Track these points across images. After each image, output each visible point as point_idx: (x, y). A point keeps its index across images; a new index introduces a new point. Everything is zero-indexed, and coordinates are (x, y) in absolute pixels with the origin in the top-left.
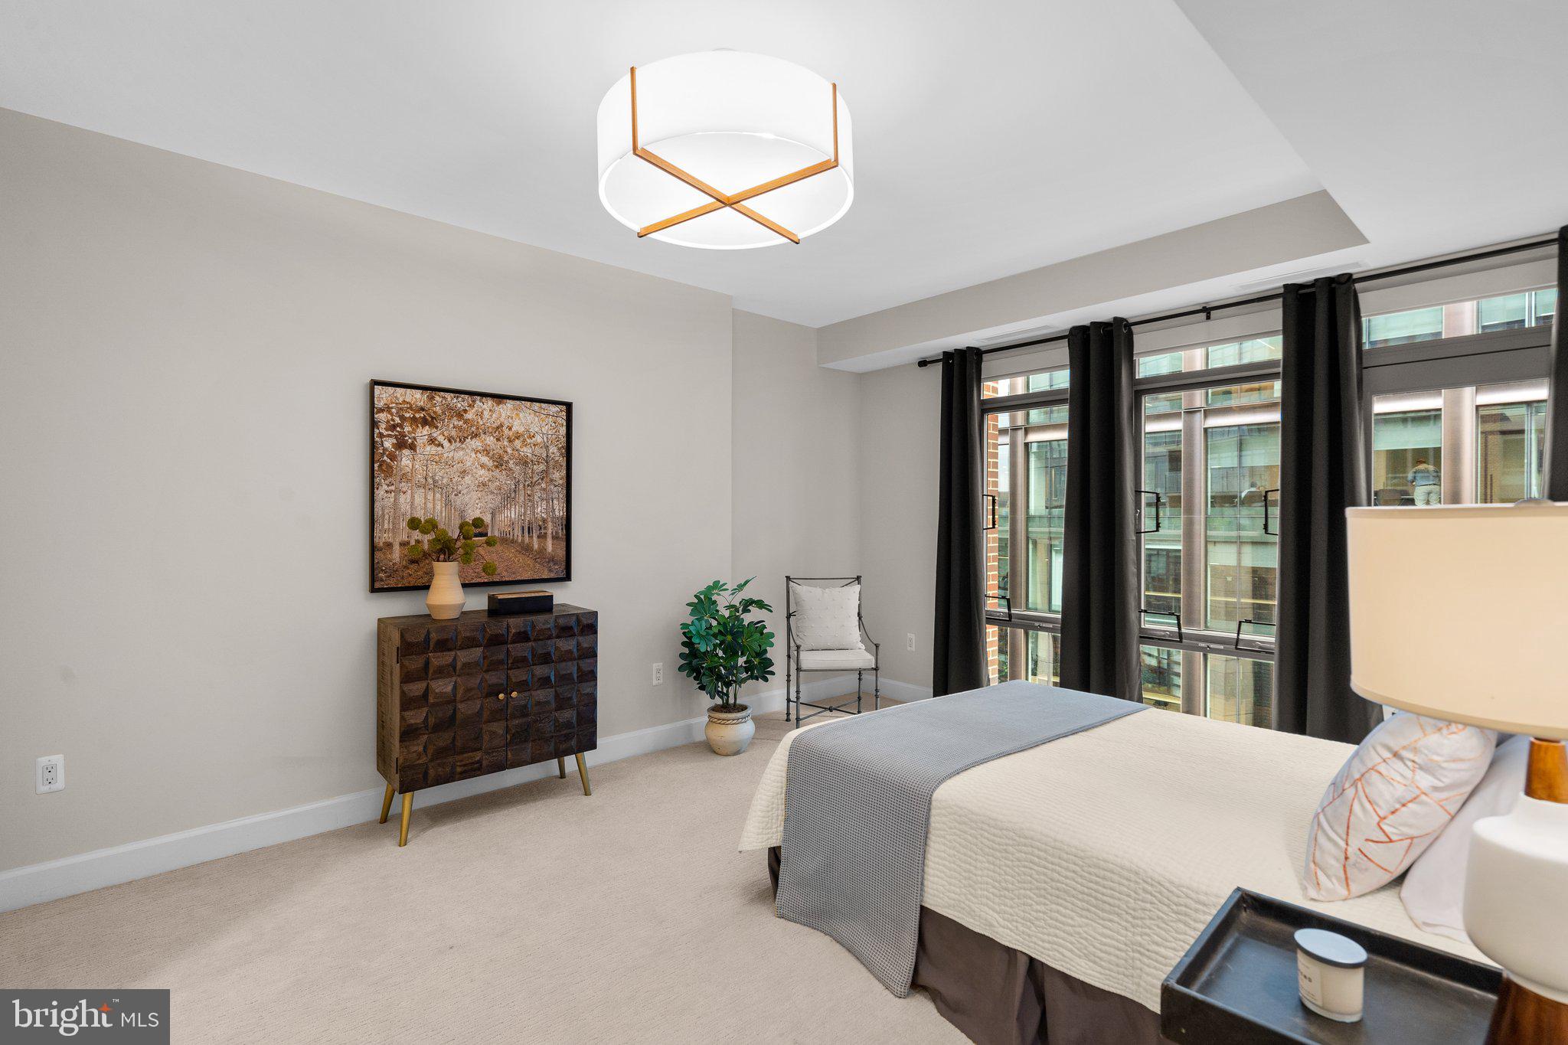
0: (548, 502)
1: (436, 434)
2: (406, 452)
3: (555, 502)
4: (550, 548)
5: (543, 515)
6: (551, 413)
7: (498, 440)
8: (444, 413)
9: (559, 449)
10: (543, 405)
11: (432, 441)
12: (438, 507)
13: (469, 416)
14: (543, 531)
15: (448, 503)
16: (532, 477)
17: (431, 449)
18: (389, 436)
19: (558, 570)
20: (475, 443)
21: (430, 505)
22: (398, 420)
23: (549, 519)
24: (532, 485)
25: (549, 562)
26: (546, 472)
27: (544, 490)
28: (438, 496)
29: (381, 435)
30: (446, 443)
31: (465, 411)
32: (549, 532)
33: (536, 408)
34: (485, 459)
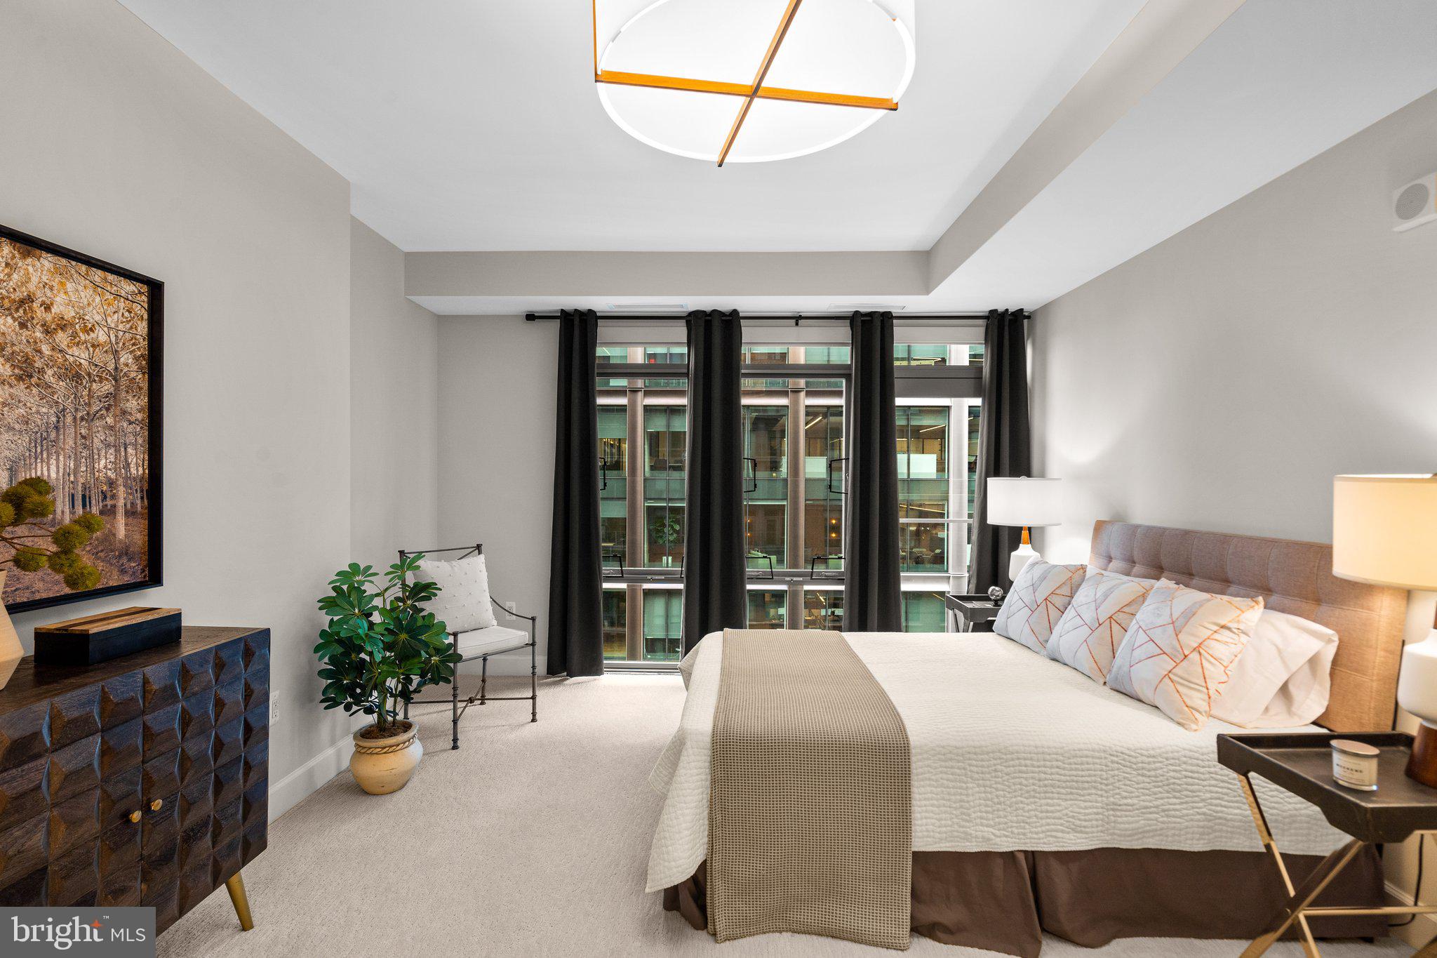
0: (117, 451)
3: (130, 450)
4: (121, 532)
5: (109, 473)
6: (123, 294)
9: (136, 359)
10: (110, 277)
14: (109, 502)
16: (89, 405)
19: (136, 569)
23: (120, 481)
24: (90, 418)
25: (120, 556)
26: (114, 396)
27: (111, 428)
32: (121, 503)
33: (97, 279)
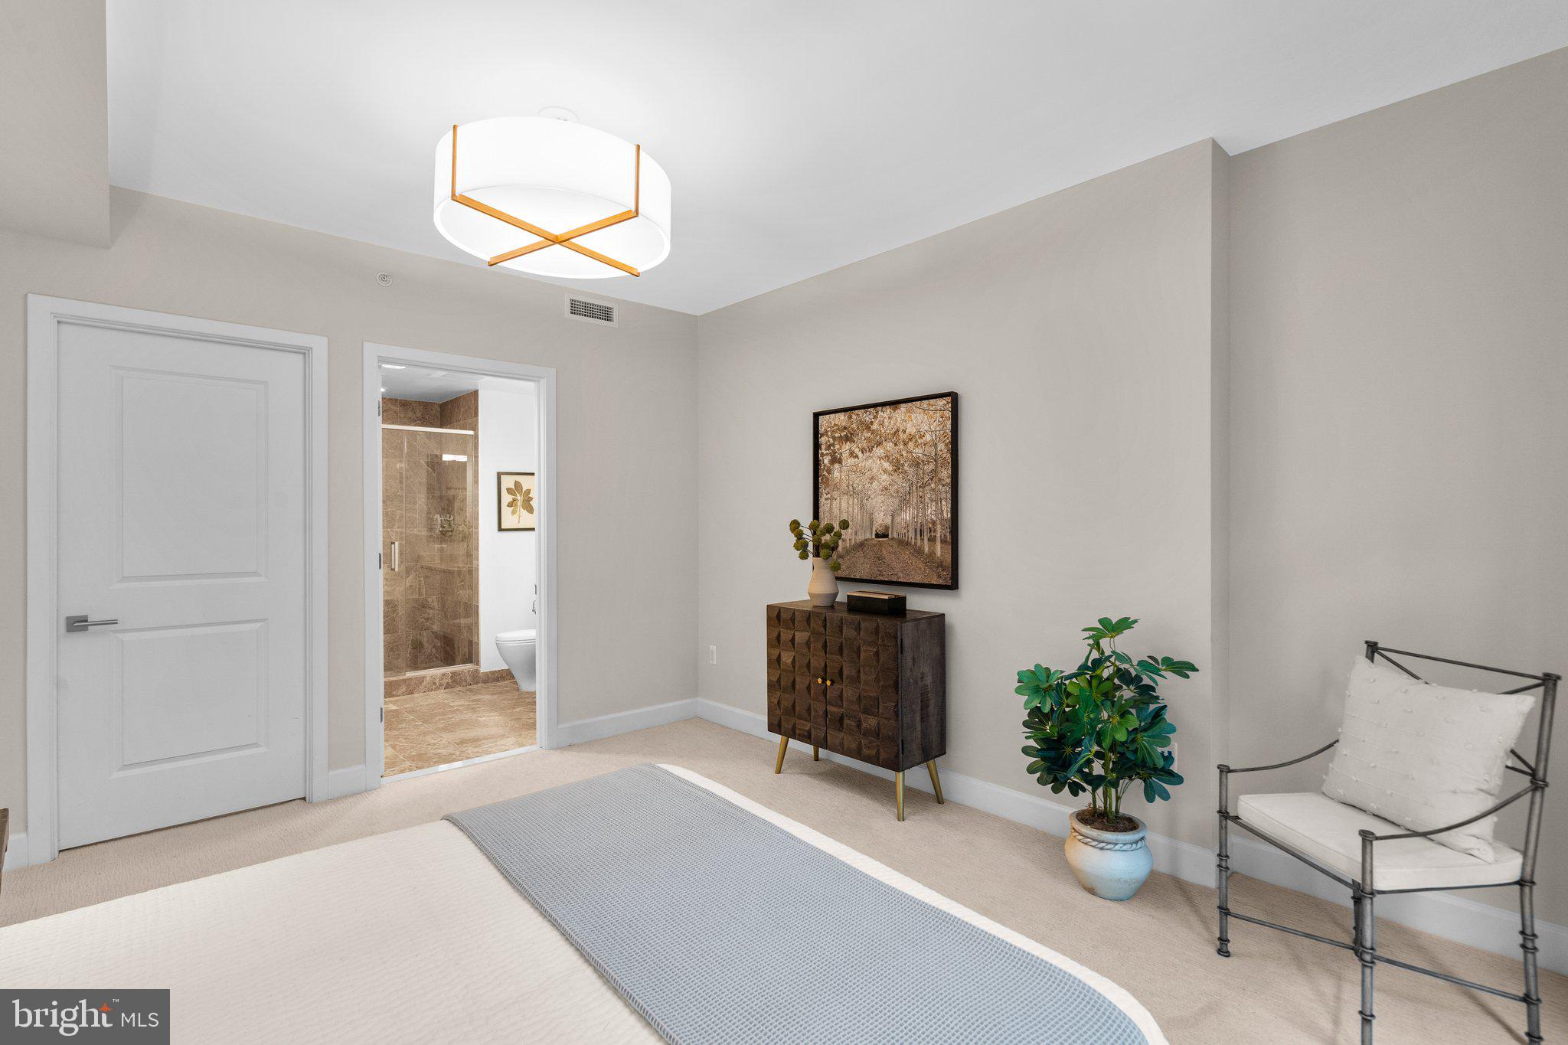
0: (937, 503)
1: (854, 448)
2: (837, 466)
3: (944, 503)
4: (939, 553)
5: (933, 517)
6: (939, 408)
7: (896, 445)
8: (858, 428)
9: (946, 445)
10: (932, 401)
11: (852, 454)
12: (856, 511)
13: (874, 427)
14: (933, 534)
15: (862, 507)
16: (923, 478)
17: (851, 461)
18: (827, 454)
19: (945, 577)
20: (879, 451)
21: (851, 509)
22: (831, 441)
23: (938, 522)
24: (923, 486)
25: (938, 567)
26: (934, 471)
27: (934, 490)
28: (856, 500)
29: (823, 454)
30: (860, 454)
31: (872, 423)
32: (938, 535)
33: (925, 406)
34: (886, 465)
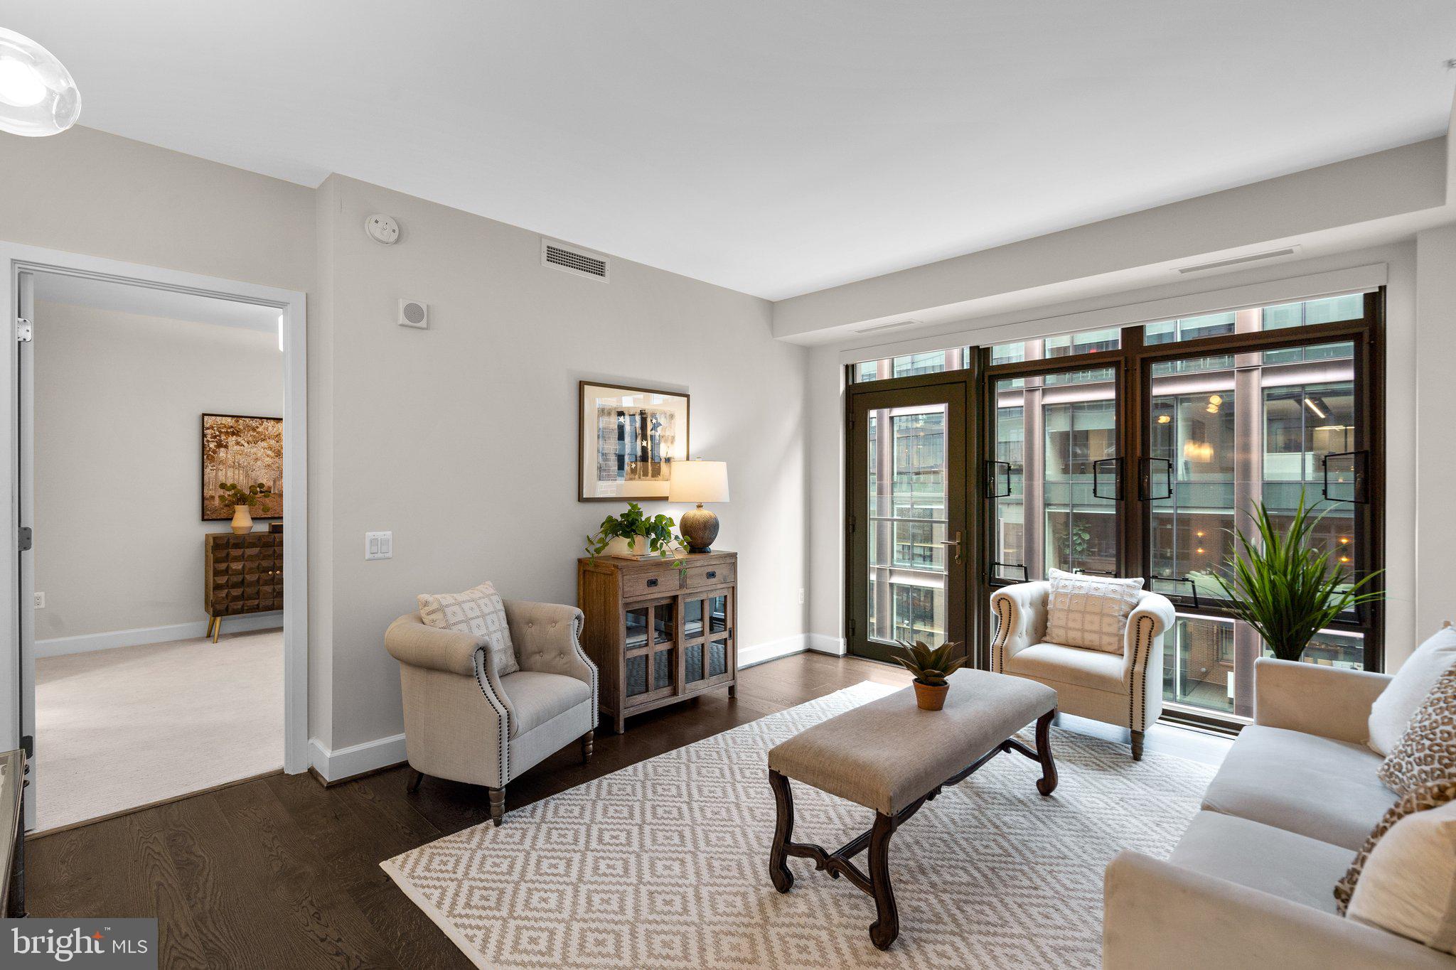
1: (240, 439)
2: (222, 449)
7: (277, 442)
8: (244, 429)
11: (238, 443)
12: (241, 478)
13: (260, 429)
15: (247, 476)
17: (237, 448)
18: (212, 441)
20: (264, 444)
21: (236, 477)
22: (217, 433)
28: (241, 472)
29: (208, 441)
30: (246, 444)
31: (257, 427)
34: (269, 452)
